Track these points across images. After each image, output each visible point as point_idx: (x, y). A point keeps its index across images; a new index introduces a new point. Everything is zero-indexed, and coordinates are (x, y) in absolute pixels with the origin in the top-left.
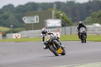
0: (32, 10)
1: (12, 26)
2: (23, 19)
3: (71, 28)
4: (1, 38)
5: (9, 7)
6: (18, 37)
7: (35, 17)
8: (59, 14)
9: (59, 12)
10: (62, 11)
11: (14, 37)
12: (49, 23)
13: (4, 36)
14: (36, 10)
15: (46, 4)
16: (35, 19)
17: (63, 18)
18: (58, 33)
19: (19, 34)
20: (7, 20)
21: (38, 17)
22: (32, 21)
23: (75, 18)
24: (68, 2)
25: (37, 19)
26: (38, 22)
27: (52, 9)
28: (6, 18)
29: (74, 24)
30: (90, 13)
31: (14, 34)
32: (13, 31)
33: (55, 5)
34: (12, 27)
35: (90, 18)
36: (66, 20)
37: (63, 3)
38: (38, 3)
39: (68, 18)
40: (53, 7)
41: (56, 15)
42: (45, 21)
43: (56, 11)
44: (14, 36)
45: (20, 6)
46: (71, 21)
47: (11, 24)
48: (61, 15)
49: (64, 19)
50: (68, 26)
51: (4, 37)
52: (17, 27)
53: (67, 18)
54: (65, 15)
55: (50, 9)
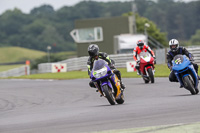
0: (88, 16)
1: (49, 48)
2: (72, 34)
4: (28, 72)
5: (44, 11)
6: (62, 70)
7: (96, 30)
8: (143, 24)
9: (144, 19)
11: (54, 70)
12: (123, 42)
13: (35, 67)
14: (97, 16)
15: (118, 4)
16: (95, 35)
17: (150, 32)
19: (64, 65)
20: (40, 37)
21: (101, 29)
22: (90, 38)
23: (175, 31)
25: (99, 34)
26: (101, 39)
27: (130, 15)
28: (38, 31)
31: (53, 64)
32: (51, 57)
33: (134, 6)
34: (50, 51)
36: (157, 35)
38: (101, 3)
40: (131, 10)
41: (138, 25)
42: (115, 37)
43: (136, 17)
44: (54, 67)
45: (66, 8)
46: (165, 38)
47: (47, 45)
48: (147, 25)
50: (161, 47)
51: (34, 71)
52: (60, 50)
53: (157, 32)
54: (154, 26)
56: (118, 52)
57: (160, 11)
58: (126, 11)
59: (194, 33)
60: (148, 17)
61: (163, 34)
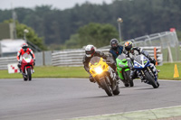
3: (44, 54)
10: (28, 24)
24: (38, 8)
29: (49, 48)
30: (77, 27)
35: (77, 35)
37: (28, 9)
39: (39, 36)
49: (32, 39)
55: (7, 22)
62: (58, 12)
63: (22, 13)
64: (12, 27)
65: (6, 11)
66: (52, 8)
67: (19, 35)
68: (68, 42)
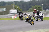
0: (3, 5)
7: (4, 8)
9: (16, 6)
10: (18, 5)
12: (11, 11)
14: (5, 5)
15: (10, 2)
17: (18, 9)
18: (16, 16)
21: (6, 8)
22: (3, 10)
23: (24, 9)
26: (6, 11)
27: (13, 5)
29: (23, 12)
33: (14, 3)
35: (31, 9)
37: (18, 2)
38: (6, 2)
40: (13, 4)
41: (15, 7)
42: (9, 10)
53: (20, 9)
54: (19, 8)
56: (10, 14)
57: (20, 4)
58: (12, 4)
59: (28, 9)
60: (17, 5)
61: (21, 9)
62: (26, 2)
63: (16, 3)
64: (13, 6)
65: (12, 2)
66: (24, 1)
67: (15, 8)
68: (28, 10)
